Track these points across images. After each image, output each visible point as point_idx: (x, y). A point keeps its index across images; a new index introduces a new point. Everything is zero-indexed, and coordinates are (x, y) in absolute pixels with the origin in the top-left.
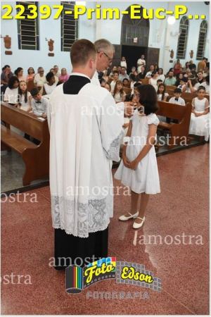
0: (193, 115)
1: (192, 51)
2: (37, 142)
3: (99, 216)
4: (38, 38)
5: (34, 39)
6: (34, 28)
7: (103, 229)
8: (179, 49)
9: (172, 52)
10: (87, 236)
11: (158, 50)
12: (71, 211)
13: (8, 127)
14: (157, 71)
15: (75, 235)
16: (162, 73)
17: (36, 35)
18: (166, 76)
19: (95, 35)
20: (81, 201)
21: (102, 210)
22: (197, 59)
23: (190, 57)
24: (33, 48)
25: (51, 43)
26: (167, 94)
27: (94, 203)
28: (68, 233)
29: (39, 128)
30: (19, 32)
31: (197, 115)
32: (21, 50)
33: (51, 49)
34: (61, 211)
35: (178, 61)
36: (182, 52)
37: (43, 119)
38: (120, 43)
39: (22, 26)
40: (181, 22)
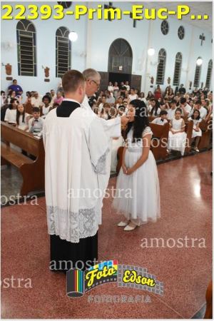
0: (170, 133)
1: (169, 78)
2: (33, 158)
3: (89, 224)
4: (35, 66)
5: (31, 67)
6: (32, 57)
7: (93, 234)
8: (158, 76)
9: (152, 78)
10: (78, 241)
11: (140, 77)
13: (8, 145)
15: (68, 240)
17: (34, 64)
19: (86, 65)
20: (72, 211)
21: (92, 218)
22: (174, 85)
23: (168, 83)
24: (31, 75)
25: (47, 71)
27: (84, 212)
28: (62, 238)
29: (35, 145)
30: (18, 61)
31: (173, 133)
32: (21, 77)
33: (47, 75)
34: (55, 219)
35: (158, 86)
36: (161, 79)
37: (39, 138)
38: (107, 71)
39: (22, 56)
40: (160, 53)
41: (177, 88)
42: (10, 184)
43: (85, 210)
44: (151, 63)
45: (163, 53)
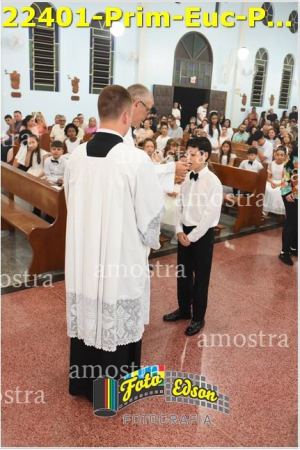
1: (272, 96)
2: (49, 219)
3: (132, 323)
4: (57, 75)
5: (51, 76)
6: (52, 61)
7: (137, 340)
8: (254, 92)
9: (244, 97)
10: (114, 349)
11: (225, 94)
12: (92, 314)
13: (11, 198)
14: (223, 122)
15: (98, 347)
16: (229, 126)
17: (55, 72)
18: (235, 131)
20: (107, 301)
21: (136, 315)
22: (280, 107)
23: (270, 104)
24: (51, 89)
25: (75, 83)
26: (233, 156)
27: (125, 304)
28: (87, 344)
29: (54, 200)
30: (31, 67)
32: (35, 92)
33: (75, 90)
35: (254, 110)
36: (259, 97)
37: (59, 188)
38: (171, 84)
39: (36, 59)
40: (257, 56)
41: (284, 113)
42: (12, 260)
43: (126, 301)
44: (243, 72)
45: (263, 55)
